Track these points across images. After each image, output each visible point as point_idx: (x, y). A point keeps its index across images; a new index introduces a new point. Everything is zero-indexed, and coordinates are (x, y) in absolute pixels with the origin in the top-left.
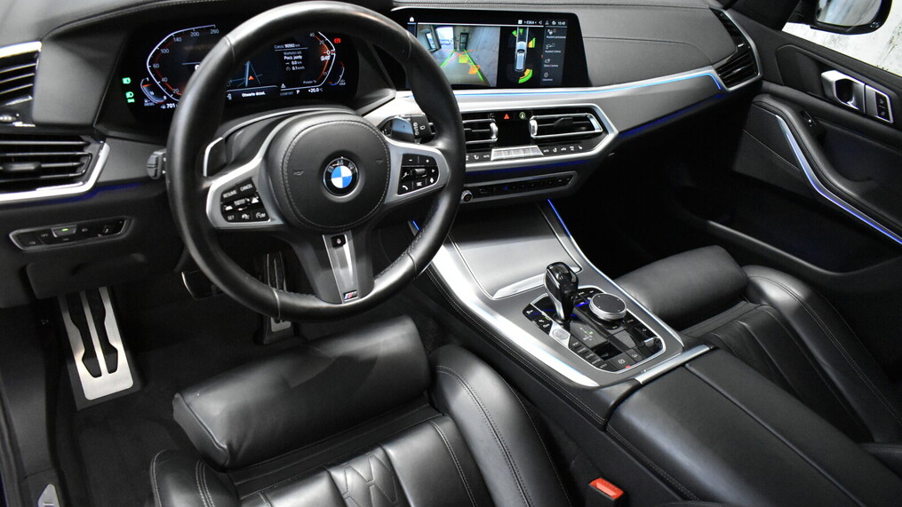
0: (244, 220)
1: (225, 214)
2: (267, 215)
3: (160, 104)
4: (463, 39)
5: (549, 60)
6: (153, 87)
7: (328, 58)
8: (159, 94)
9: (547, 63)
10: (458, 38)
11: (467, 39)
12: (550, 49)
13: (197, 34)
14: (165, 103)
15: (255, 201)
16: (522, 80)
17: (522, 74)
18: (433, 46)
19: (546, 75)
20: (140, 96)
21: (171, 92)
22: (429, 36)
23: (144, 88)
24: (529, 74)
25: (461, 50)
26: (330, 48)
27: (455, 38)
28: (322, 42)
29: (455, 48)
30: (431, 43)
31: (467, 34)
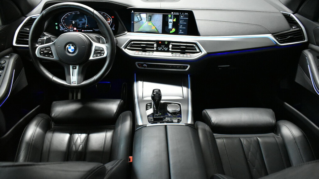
0: (46, 56)
1: (41, 54)
2: (53, 56)
3: (64, 30)
4: (150, 18)
5: (182, 26)
6: (62, 26)
7: (109, 22)
8: (64, 28)
9: (181, 27)
10: (148, 17)
11: (151, 18)
12: (182, 22)
13: (74, 14)
14: (65, 30)
15: (50, 52)
16: (171, 32)
17: (171, 30)
18: (140, 19)
19: (181, 31)
20: (59, 28)
21: (66, 27)
22: (138, 16)
23: (60, 26)
24: (174, 30)
25: (149, 21)
26: (110, 19)
27: (147, 17)
28: (108, 17)
29: (147, 20)
30: (139, 18)
31: (151, 16)
